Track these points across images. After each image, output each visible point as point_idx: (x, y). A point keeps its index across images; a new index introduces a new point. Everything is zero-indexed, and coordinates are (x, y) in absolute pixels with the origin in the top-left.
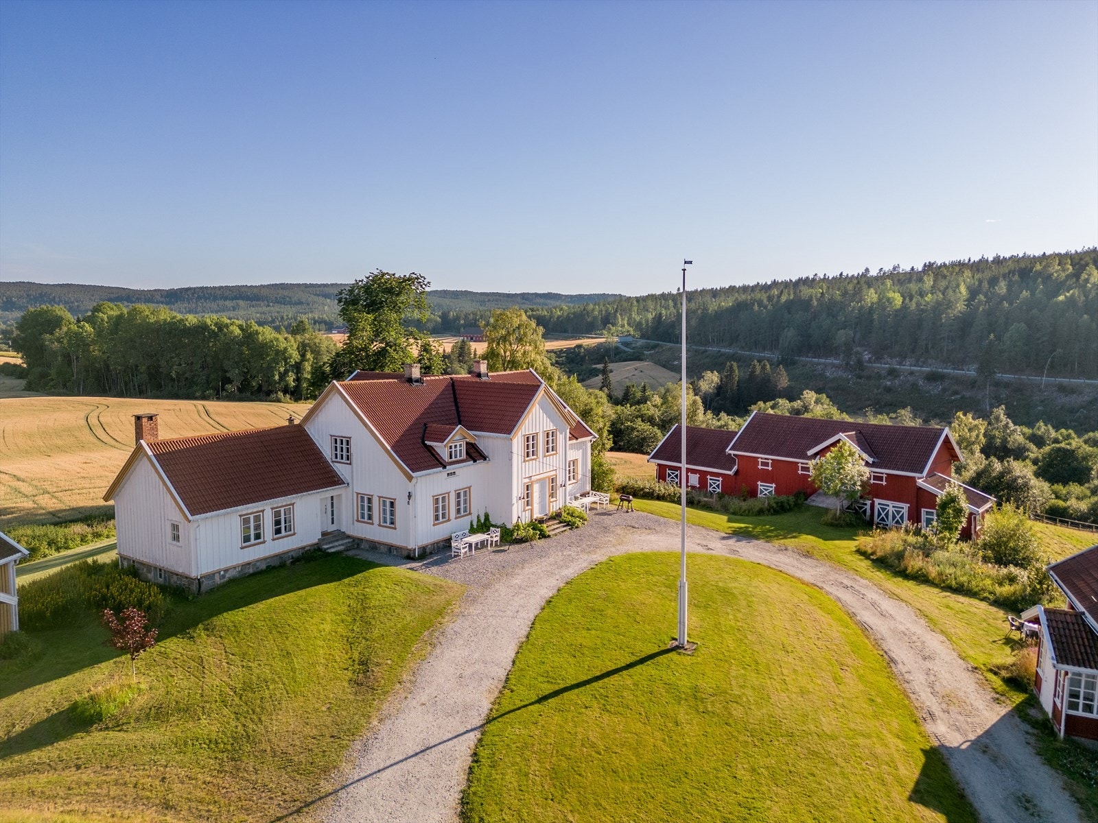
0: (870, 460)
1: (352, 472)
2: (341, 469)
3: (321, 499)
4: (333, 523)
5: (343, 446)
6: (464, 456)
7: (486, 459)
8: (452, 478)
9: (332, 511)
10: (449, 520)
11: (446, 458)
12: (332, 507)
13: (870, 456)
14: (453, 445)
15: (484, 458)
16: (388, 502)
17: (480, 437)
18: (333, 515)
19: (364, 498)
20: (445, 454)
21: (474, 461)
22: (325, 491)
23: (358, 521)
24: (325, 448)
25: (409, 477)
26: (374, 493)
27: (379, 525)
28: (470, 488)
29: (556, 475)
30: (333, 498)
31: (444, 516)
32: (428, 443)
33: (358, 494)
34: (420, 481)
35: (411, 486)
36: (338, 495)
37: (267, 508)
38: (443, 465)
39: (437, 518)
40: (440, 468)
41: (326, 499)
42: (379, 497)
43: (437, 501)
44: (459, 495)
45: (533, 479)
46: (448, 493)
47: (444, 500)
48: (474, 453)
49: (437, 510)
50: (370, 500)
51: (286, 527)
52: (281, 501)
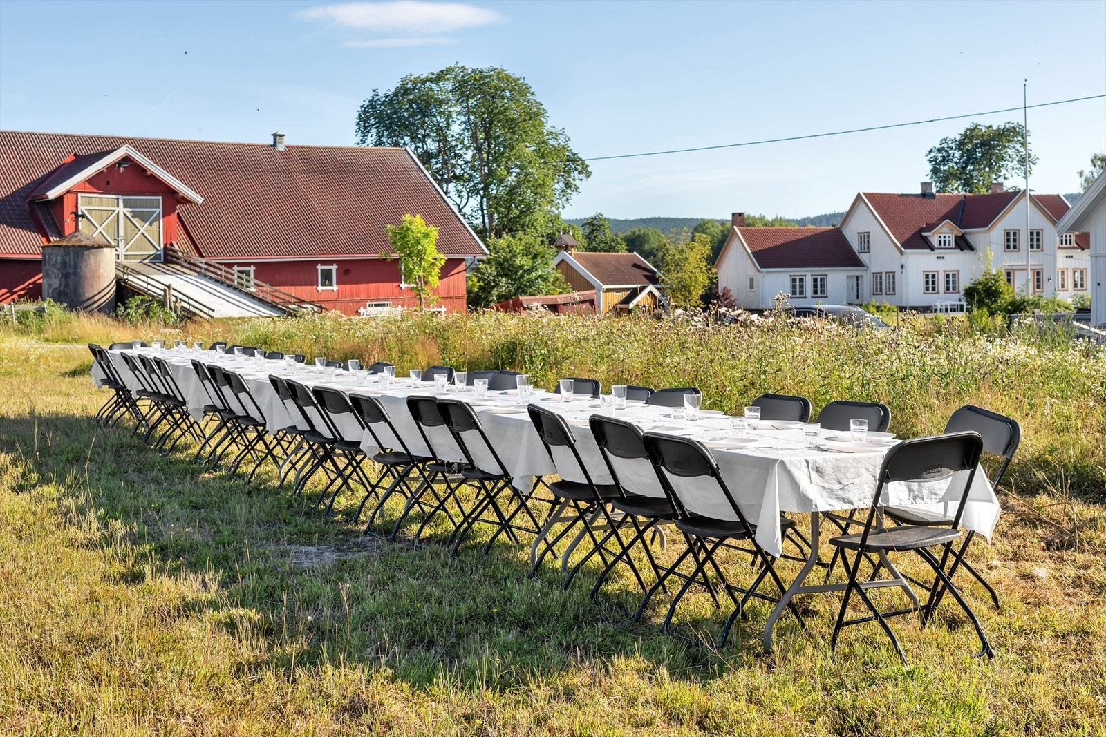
1: (870, 258)
2: (863, 257)
3: (848, 276)
4: (858, 298)
5: (865, 238)
6: (953, 244)
7: (973, 251)
8: (940, 261)
10: (938, 293)
11: (936, 244)
12: (858, 286)
14: (942, 235)
15: (972, 249)
16: (892, 276)
17: (969, 233)
18: (858, 291)
19: (878, 276)
20: (934, 241)
21: (962, 250)
22: (850, 270)
23: (874, 294)
24: (855, 245)
25: (902, 253)
26: (884, 270)
27: (886, 294)
28: (958, 271)
29: (1042, 269)
30: (857, 277)
31: (933, 289)
32: (924, 234)
33: (874, 273)
34: (910, 256)
35: (903, 260)
36: (862, 276)
37: (808, 274)
38: (932, 249)
39: (927, 289)
40: (929, 251)
41: (852, 276)
42: (886, 273)
43: (927, 276)
44: (948, 276)
45: (1014, 267)
46: (938, 272)
47: (933, 276)
48: (963, 244)
49: (927, 283)
50: (881, 277)
51: (821, 291)
52: (818, 271)
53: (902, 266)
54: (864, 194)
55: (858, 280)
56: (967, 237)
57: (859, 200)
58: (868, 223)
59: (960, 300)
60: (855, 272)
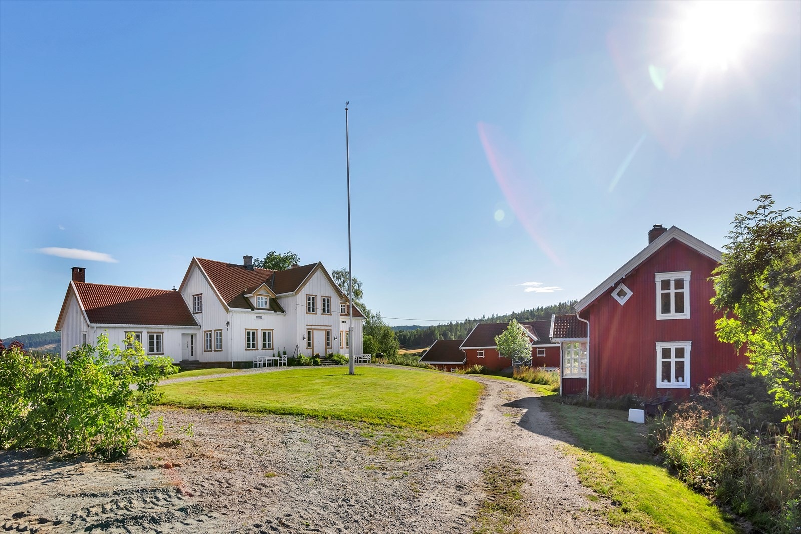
0: (535, 339)
1: (203, 318)
2: (197, 318)
3: (182, 334)
4: (192, 355)
5: (198, 298)
6: (268, 306)
7: (283, 313)
8: (259, 320)
9: (192, 347)
10: (257, 349)
11: (255, 305)
12: (192, 344)
13: (536, 337)
14: (260, 298)
15: (283, 311)
16: (219, 333)
17: (280, 298)
18: (192, 349)
19: (208, 334)
20: (254, 301)
21: (275, 311)
22: (185, 329)
23: (205, 351)
24: (190, 305)
25: (227, 310)
26: (213, 329)
27: (215, 351)
28: (273, 330)
29: (331, 330)
30: (192, 336)
31: (254, 345)
32: (246, 296)
33: (205, 332)
34: (235, 315)
35: (229, 317)
36: (196, 334)
37: (145, 331)
38: (253, 309)
39: (248, 346)
40: (250, 310)
41: (188, 334)
42: (215, 331)
43: (248, 334)
44: (264, 334)
45: (313, 327)
46: (257, 330)
47: (254, 334)
48: (276, 307)
49: (248, 340)
50: (211, 335)
51: (157, 348)
52: (155, 328)
53: (228, 324)
54: (198, 259)
55: (192, 338)
56: (279, 301)
57: (194, 265)
58: (201, 285)
59: (274, 356)
60: (190, 330)
